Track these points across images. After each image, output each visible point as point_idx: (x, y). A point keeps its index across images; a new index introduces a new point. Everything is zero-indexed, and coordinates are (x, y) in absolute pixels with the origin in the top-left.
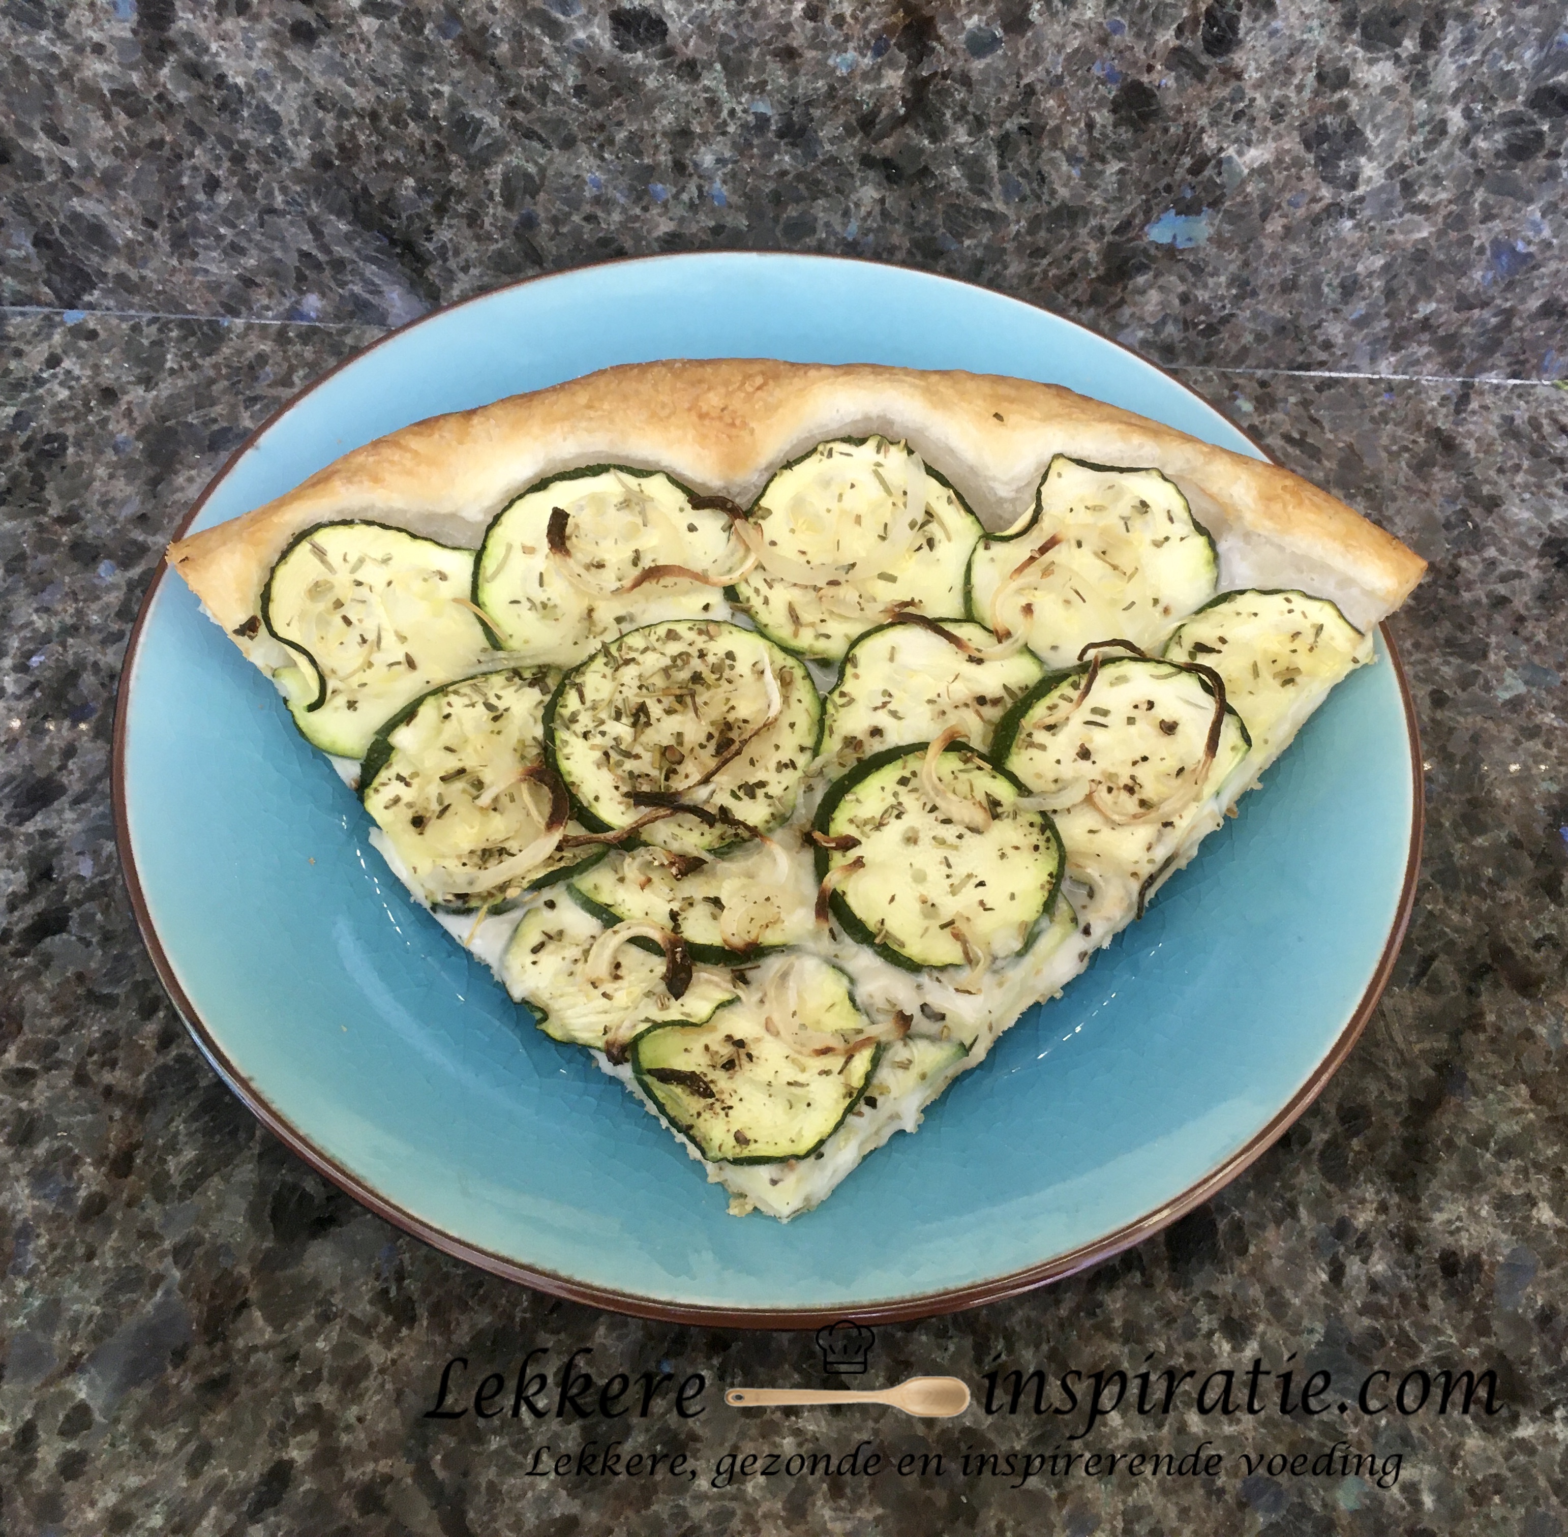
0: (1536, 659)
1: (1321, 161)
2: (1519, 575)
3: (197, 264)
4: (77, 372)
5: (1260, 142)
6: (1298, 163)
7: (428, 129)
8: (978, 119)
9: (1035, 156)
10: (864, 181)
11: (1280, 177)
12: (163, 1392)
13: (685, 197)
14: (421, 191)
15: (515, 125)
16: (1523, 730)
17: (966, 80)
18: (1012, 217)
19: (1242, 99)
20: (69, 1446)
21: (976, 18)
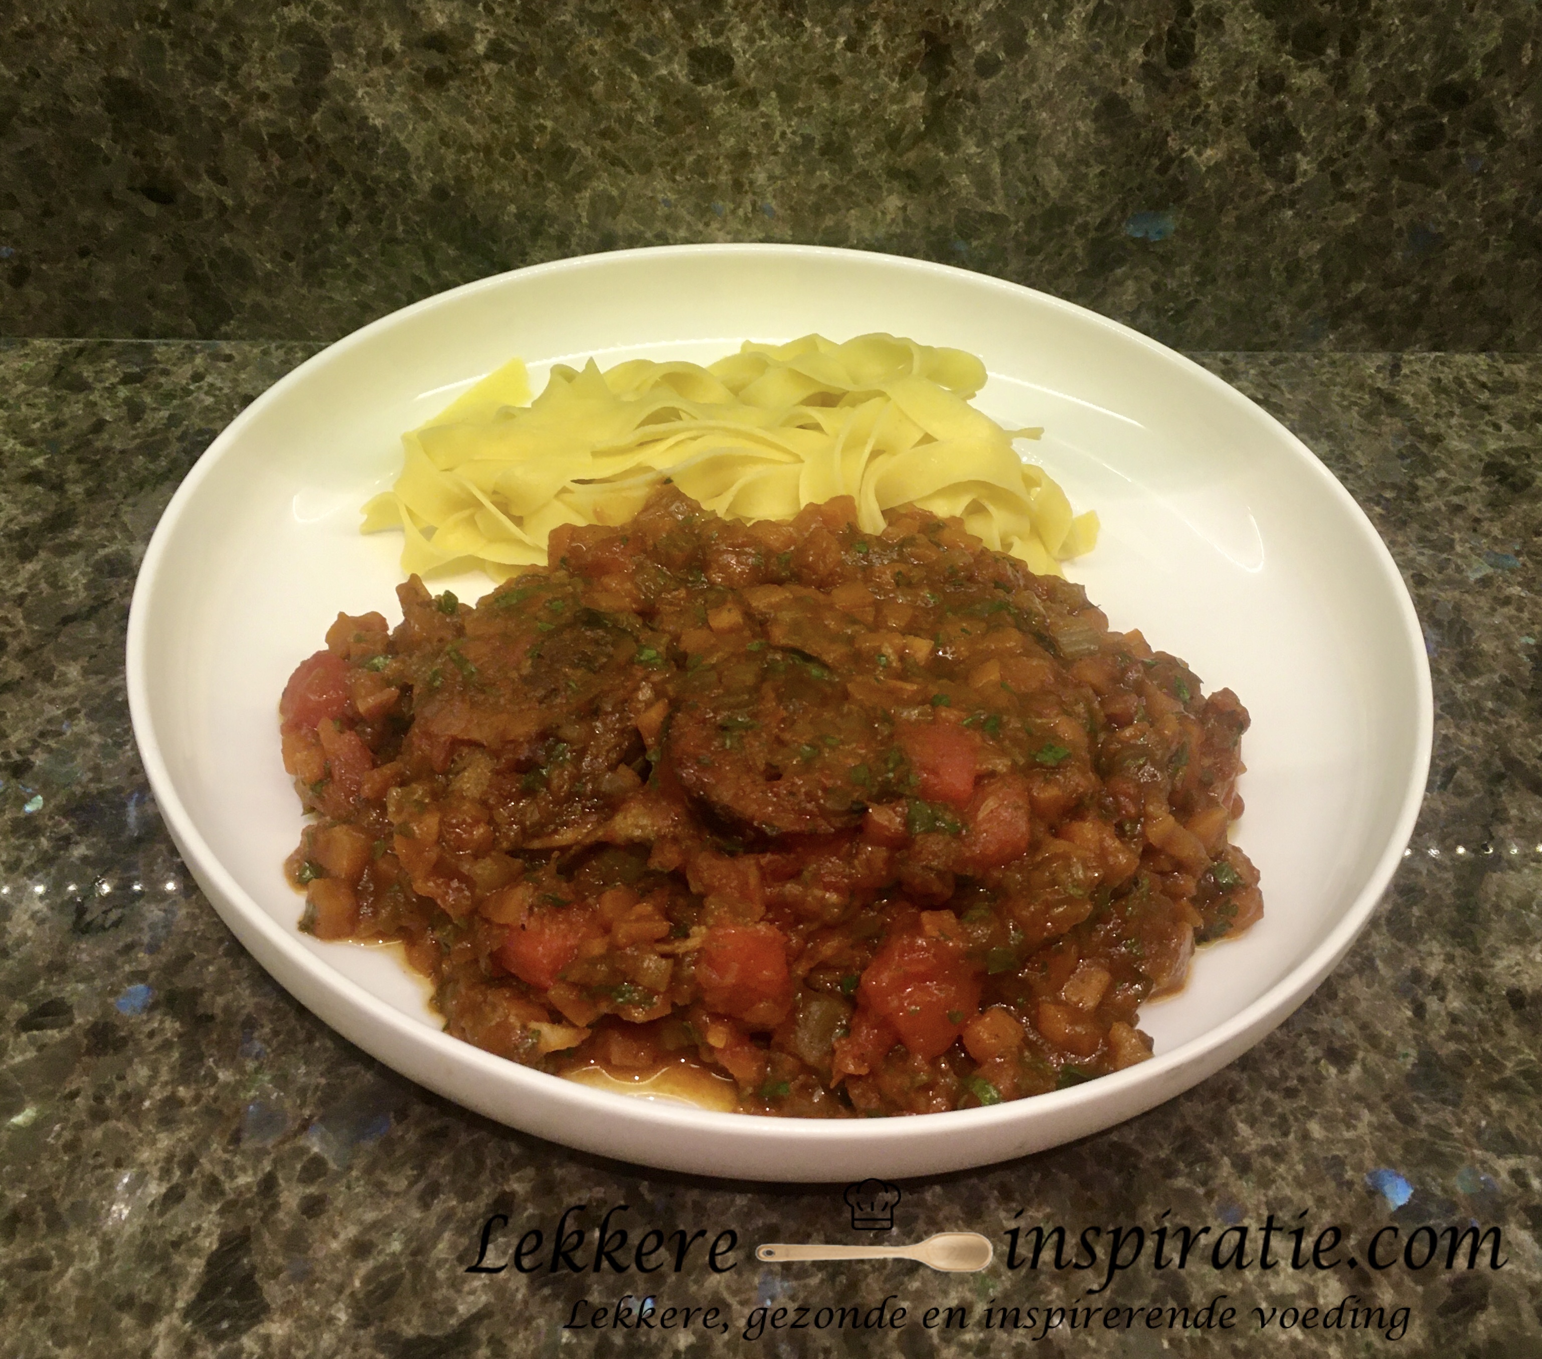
0: (1497, 549)
1: (1264, 157)
2: (1468, 489)
3: (323, 292)
4: (219, 383)
5: (1214, 142)
6: (1246, 160)
7: (530, 160)
8: (984, 132)
9: (1030, 163)
10: (890, 192)
11: (1231, 174)
12: (388, 1145)
13: (741, 212)
14: (521, 216)
15: (603, 154)
16: (1495, 599)
17: (974, 98)
18: (1012, 219)
19: (1198, 106)
20: (308, 1191)
21: (983, 43)
